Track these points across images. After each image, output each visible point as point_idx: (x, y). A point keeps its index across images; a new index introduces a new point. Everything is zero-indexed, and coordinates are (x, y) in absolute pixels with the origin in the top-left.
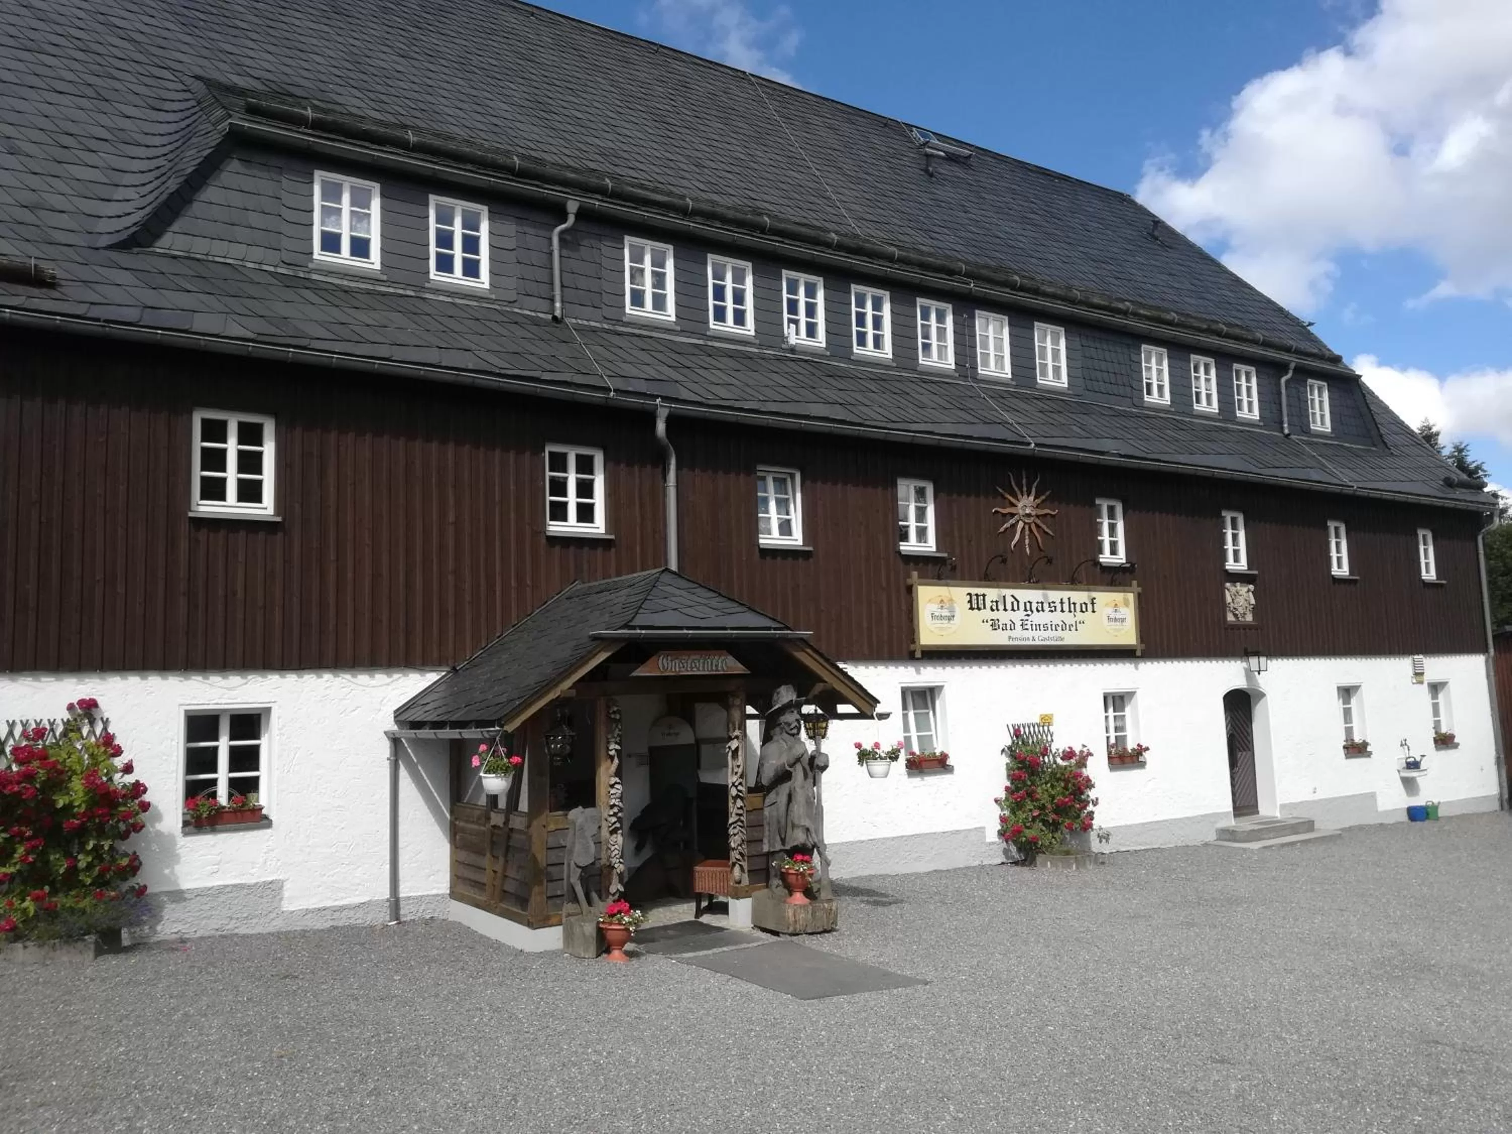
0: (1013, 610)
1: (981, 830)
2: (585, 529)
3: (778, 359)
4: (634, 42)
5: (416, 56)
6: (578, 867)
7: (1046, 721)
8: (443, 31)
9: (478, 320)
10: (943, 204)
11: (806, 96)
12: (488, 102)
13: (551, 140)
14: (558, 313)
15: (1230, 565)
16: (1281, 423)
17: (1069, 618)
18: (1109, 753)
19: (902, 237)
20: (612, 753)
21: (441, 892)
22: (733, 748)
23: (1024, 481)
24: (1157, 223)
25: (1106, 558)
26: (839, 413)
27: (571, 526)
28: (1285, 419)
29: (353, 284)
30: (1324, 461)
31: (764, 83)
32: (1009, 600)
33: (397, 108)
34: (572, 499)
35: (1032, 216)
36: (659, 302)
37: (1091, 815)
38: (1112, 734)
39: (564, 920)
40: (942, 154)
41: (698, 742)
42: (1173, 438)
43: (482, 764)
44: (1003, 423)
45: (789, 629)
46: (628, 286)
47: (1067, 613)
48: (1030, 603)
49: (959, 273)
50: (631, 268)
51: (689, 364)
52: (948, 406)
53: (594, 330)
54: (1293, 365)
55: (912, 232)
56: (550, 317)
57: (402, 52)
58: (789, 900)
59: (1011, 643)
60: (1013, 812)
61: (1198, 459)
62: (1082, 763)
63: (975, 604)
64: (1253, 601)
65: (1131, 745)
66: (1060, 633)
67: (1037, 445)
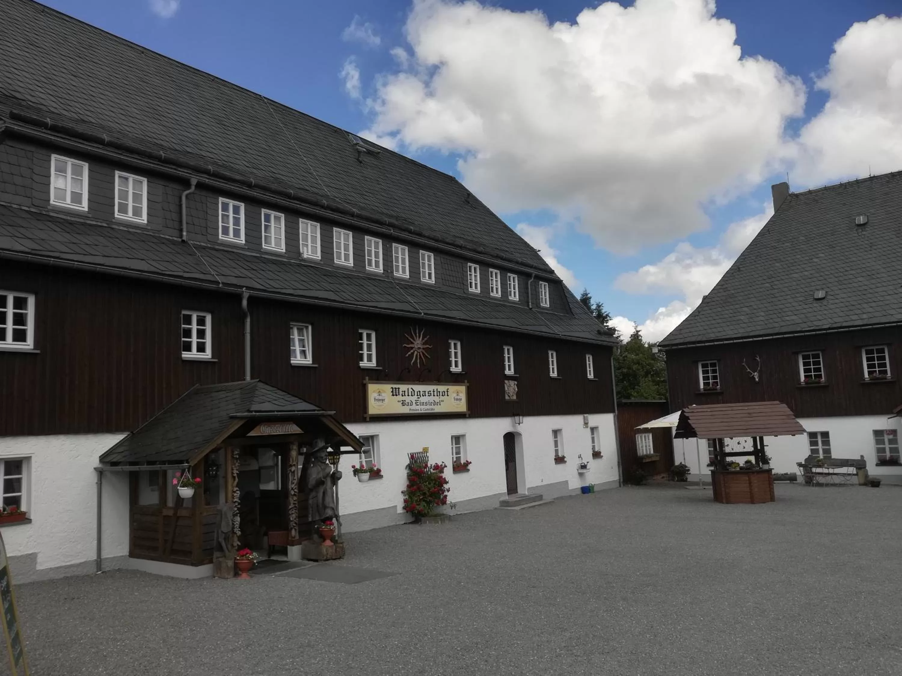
0: (412, 395)
1: (395, 507)
2: (201, 356)
3: (299, 265)
4: (200, 73)
5: (81, 76)
6: (224, 533)
7: (426, 450)
8: (95, 61)
9: (143, 241)
10: (368, 180)
11: (293, 112)
12: (127, 108)
13: (165, 134)
14: (184, 238)
15: (507, 372)
16: (528, 302)
17: (437, 399)
18: (453, 465)
19: (350, 198)
20: (235, 475)
21: (124, 554)
22: (293, 470)
23: (417, 331)
24: (469, 194)
25: (453, 369)
26: (332, 296)
27: (193, 354)
28: (530, 301)
29: (73, 219)
30: (547, 322)
31: (272, 102)
32: (410, 390)
33: (77, 109)
34: (194, 340)
35: (411, 188)
36: (237, 233)
37: (446, 497)
38: (455, 456)
39: (214, 560)
40: (365, 150)
41: (260, 468)
42: (482, 310)
43: (178, 483)
44: (408, 302)
45: (323, 410)
46: (220, 224)
47: (436, 396)
48: (420, 392)
49: (385, 224)
50: (222, 214)
51: (255, 268)
52: (383, 293)
53: (204, 248)
54: (533, 275)
55: (355, 195)
56: (180, 240)
57: (72, 73)
58: (324, 544)
59: (411, 412)
60: (410, 497)
61: (494, 321)
62: (442, 472)
63: (395, 392)
64: (517, 390)
65: (463, 461)
66: (432, 407)
67: (425, 314)
